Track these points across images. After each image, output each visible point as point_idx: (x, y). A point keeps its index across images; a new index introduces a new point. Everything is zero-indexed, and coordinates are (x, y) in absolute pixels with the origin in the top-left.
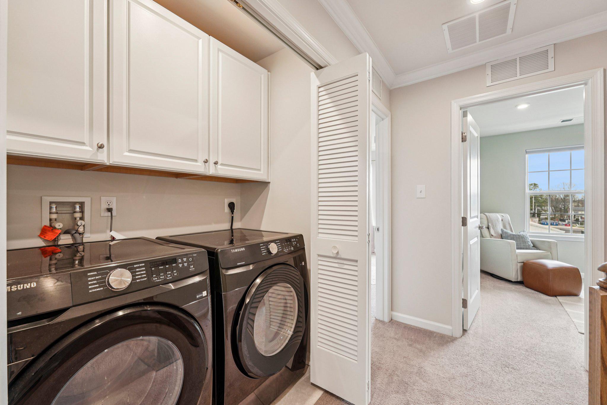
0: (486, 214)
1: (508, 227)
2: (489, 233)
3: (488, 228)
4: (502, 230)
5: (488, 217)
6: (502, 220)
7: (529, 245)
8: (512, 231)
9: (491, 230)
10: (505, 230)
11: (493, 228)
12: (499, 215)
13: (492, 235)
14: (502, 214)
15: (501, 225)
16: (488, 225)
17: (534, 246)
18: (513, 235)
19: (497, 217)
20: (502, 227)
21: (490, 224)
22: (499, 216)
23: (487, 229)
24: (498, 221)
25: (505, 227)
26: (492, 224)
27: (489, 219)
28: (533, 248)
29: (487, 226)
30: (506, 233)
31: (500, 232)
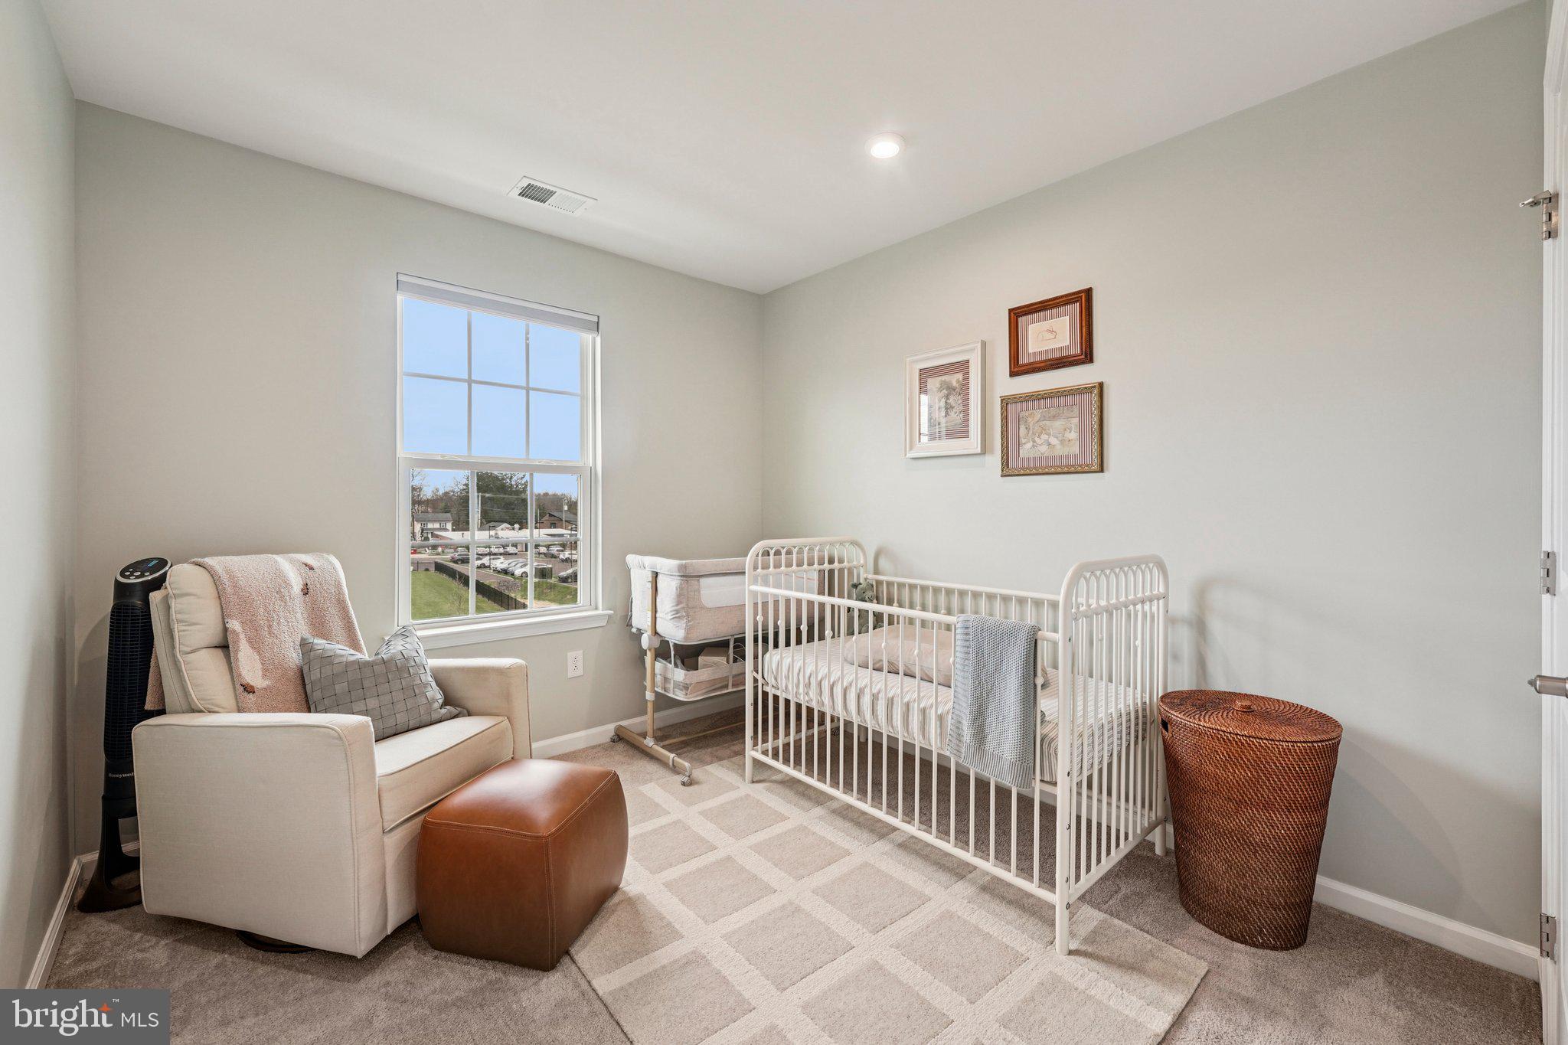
0: (209, 561)
1: (336, 625)
2: (228, 677)
3: (224, 646)
4: (304, 643)
5: (225, 579)
6: (306, 591)
7: (430, 703)
8: (355, 645)
9: (241, 655)
10: (320, 643)
11: (256, 644)
12: (292, 562)
13: (248, 689)
14: (309, 559)
15: (299, 615)
16: (225, 630)
17: (448, 701)
18: (361, 665)
19: (279, 574)
20: (303, 630)
21: (234, 625)
22: (290, 568)
23: (219, 653)
24: (282, 598)
25: (319, 625)
26: (251, 624)
27: (229, 590)
28: (443, 711)
29: (211, 635)
30: (327, 659)
31: (294, 657)
